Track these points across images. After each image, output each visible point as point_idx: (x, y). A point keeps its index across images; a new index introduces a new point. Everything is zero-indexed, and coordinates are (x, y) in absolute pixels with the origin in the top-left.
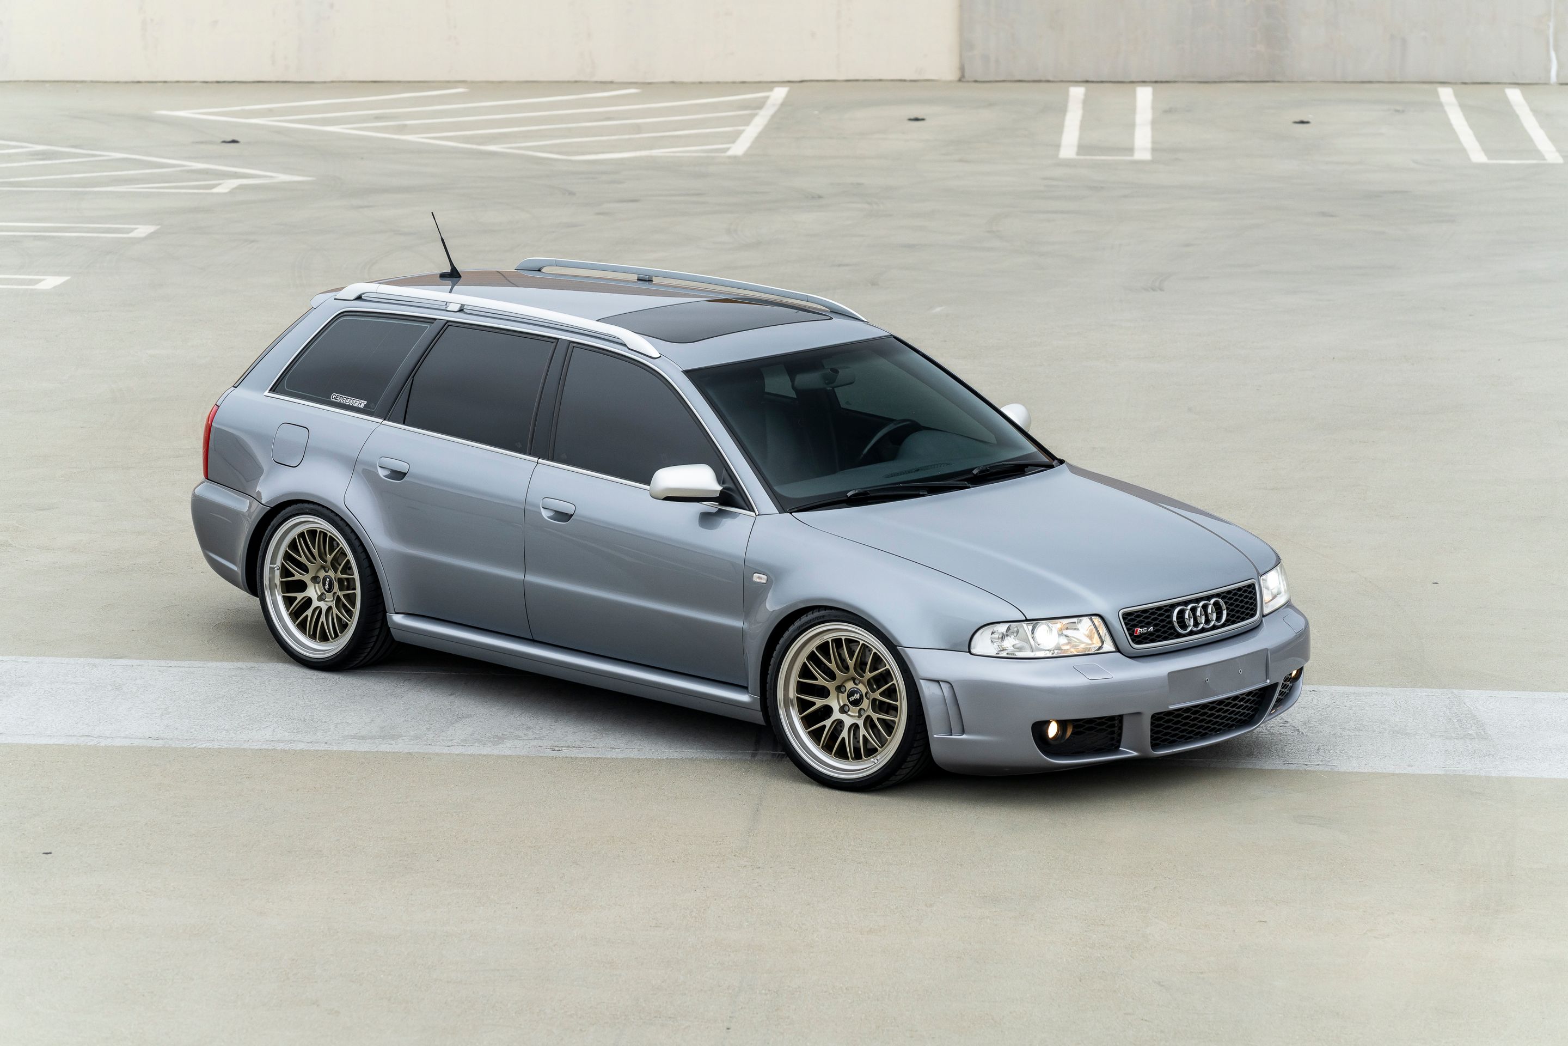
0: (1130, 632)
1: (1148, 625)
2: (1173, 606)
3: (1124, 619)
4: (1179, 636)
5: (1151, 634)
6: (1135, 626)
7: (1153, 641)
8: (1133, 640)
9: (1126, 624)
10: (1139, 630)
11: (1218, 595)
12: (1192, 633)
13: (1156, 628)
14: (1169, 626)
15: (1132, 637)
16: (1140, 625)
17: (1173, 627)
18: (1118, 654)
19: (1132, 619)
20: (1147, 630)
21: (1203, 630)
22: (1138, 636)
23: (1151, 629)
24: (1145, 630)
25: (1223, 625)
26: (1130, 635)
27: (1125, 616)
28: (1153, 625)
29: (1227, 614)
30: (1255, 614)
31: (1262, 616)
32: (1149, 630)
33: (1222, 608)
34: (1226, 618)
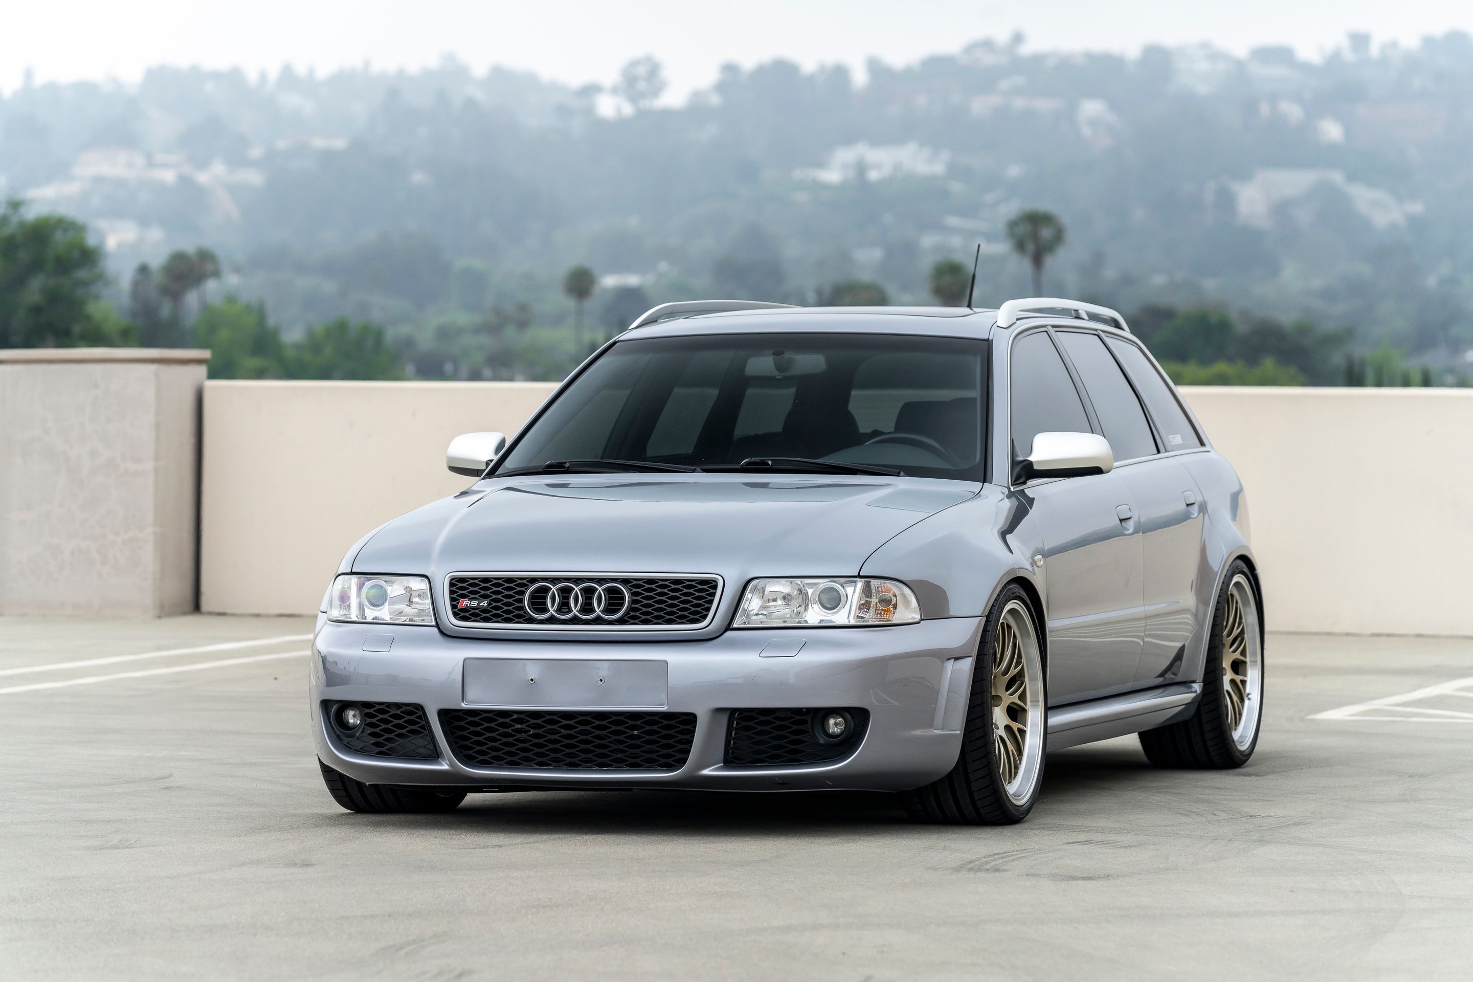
0: (455, 603)
1: (485, 597)
2: (533, 581)
3: (452, 584)
4: (530, 621)
5: (485, 611)
6: (464, 596)
7: (486, 620)
8: (455, 615)
9: (452, 592)
10: (465, 603)
12: (552, 620)
13: (494, 604)
14: (517, 605)
15: (456, 610)
16: (472, 596)
17: (522, 608)
18: (435, 629)
19: (461, 587)
20: (478, 604)
21: (574, 621)
22: (465, 610)
23: (484, 604)
24: (474, 603)
25: (621, 621)
26: (454, 607)
27: (453, 581)
28: (491, 600)
29: (631, 609)
30: (701, 620)
31: (728, 628)
32: (481, 604)
33: (623, 598)
34: (627, 613)
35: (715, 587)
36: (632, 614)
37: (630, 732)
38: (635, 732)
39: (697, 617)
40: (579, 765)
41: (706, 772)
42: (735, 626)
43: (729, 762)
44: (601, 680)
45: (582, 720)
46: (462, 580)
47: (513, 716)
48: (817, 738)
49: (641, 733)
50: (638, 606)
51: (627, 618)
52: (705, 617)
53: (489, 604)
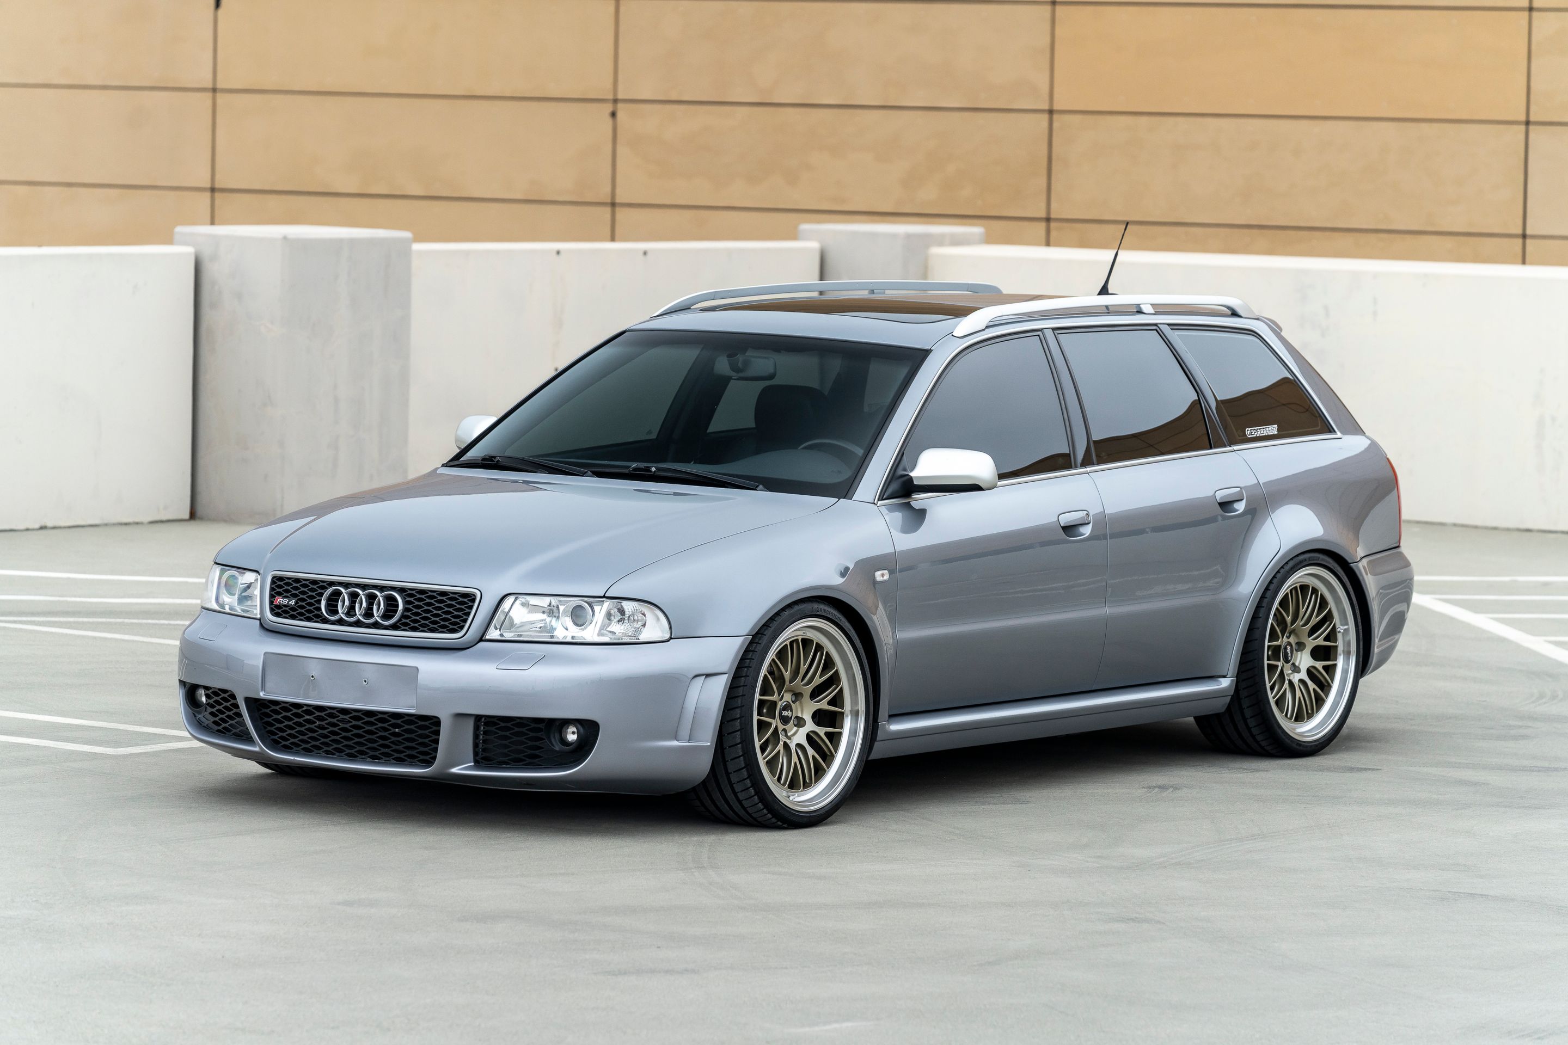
1: (294, 596)
2: (332, 584)
3: (273, 582)
4: (326, 621)
5: (293, 609)
6: (279, 594)
7: (293, 617)
8: (272, 610)
9: (272, 589)
10: (280, 600)
11: (401, 590)
12: (340, 622)
13: (300, 603)
14: (316, 605)
15: (273, 606)
16: (285, 594)
17: (320, 609)
18: (258, 623)
19: (280, 585)
20: (288, 602)
21: (358, 624)
22: (279, 607)
23: (293, 602)
24: (285, 601)
25: (394, 627)
26: (271, 603)
27: (274, 579)
28: (298, 599)
29: (403, 616)
30: (458, 630)
31: (481, 640)
32: (290, 603)
33: (397, 606)
34: (400, 620)
35: (473, 601)
36: (404, 621)
37: (393, 730)
38: (397, 730)
39: (455, 627)
40: (356, 756)
41: (455, 770)
42: (488, 637)
43: (478, 764)
44: (365, 681)
45: (355, 716)
46: (281, 579)
47: (303, 707)
48: (553, 745)
49: (402, 731)
50: (409, 614)
51: (400, 624)
52: (462, 627)
53: (296, 603)
